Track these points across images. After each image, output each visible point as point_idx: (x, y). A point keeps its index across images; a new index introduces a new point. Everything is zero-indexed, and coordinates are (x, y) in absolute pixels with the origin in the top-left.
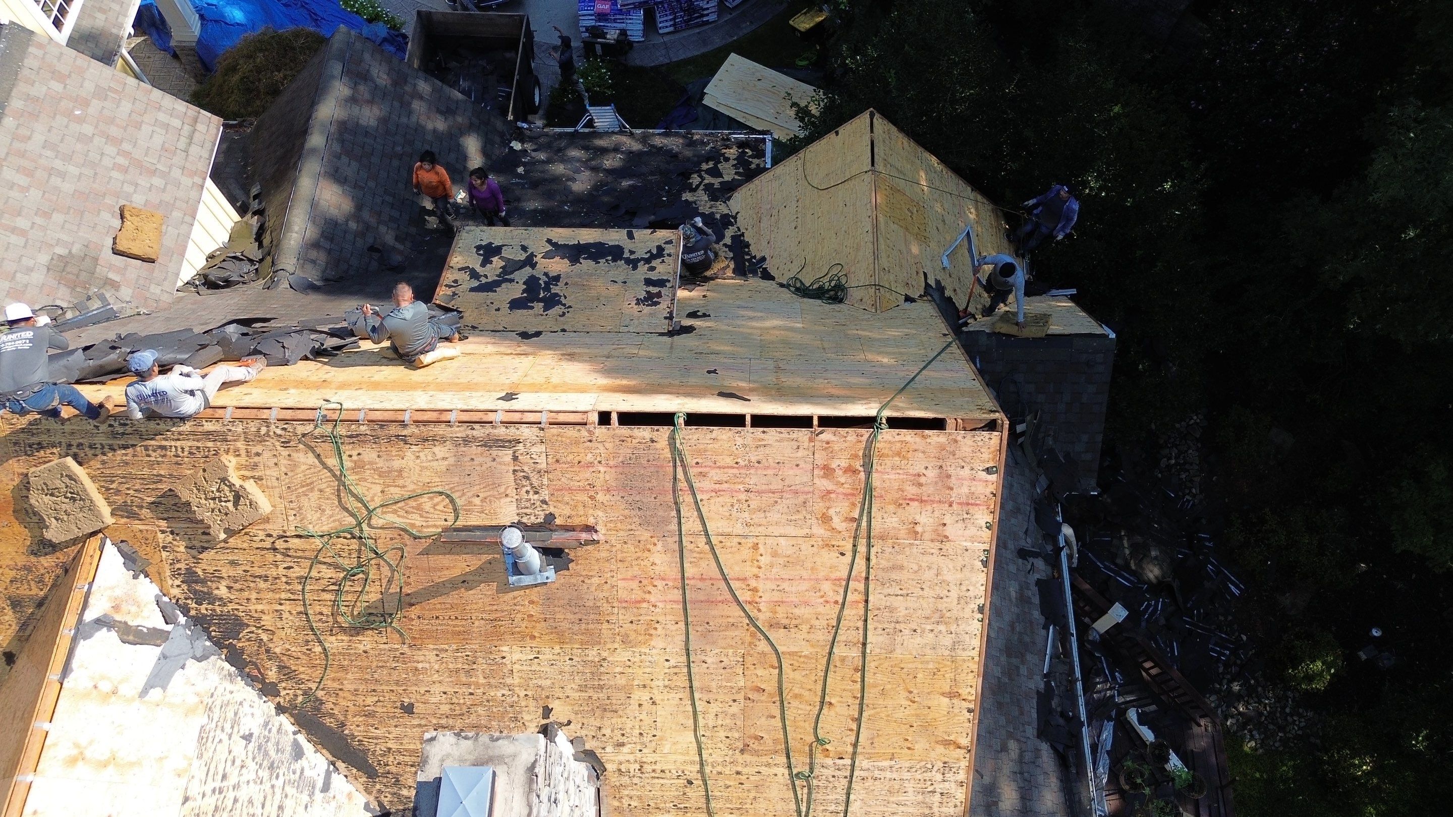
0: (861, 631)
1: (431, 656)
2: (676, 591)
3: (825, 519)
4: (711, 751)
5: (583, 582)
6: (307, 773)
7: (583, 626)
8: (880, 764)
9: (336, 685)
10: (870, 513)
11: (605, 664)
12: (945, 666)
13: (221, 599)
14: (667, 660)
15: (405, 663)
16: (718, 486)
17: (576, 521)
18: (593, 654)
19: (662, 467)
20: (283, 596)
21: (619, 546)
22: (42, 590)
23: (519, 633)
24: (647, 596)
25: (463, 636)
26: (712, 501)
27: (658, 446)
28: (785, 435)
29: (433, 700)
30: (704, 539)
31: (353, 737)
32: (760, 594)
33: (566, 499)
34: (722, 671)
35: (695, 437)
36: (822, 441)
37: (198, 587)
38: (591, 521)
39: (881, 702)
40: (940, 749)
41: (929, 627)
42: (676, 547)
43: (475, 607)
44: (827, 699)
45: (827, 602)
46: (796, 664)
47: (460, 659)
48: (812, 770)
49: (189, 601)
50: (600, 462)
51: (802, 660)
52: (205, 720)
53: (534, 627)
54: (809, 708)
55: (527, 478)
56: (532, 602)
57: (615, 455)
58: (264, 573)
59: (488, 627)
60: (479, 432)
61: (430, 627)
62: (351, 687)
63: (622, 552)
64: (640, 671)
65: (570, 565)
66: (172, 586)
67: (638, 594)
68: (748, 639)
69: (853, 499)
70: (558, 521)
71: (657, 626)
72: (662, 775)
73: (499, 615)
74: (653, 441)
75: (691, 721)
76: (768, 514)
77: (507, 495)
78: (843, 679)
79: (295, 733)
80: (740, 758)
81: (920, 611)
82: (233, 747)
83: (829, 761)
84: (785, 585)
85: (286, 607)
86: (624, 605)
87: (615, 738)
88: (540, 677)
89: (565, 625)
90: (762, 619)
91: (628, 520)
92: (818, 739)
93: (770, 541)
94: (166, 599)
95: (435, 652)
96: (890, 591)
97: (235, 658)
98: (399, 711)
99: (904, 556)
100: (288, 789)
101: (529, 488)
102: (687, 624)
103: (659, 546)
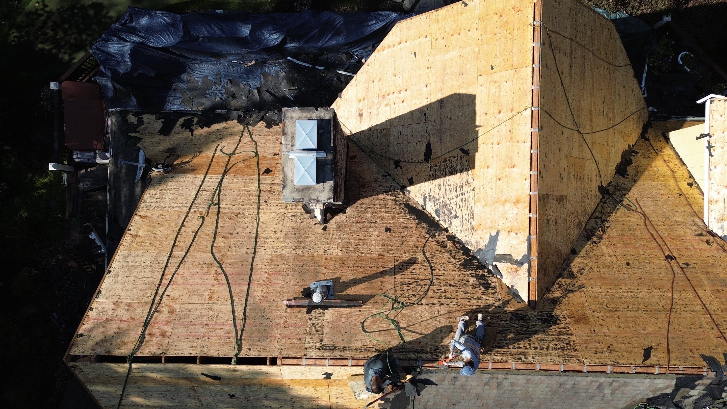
0: (170, 262)
1: (374, 251)
2: (254, 279)
3: (171, 312)
4: (253, 214)
5: (298, 283)
6: (432, 204)
7: (301, 264)
8: (178, 209)
9: (420, 239)
10: (149, 315)
11: (294, 247)
12: (135, 248)
13: (472, 276)
14: (265, 249)
15: (387, 248)
16: (221, 327)
17: (296, 310)
18: (299, 252)
19: (248, 336)
20: (442, 277)
21: (277, 299)
22: (559, 281)
23: (332, 261)
24: (268, 276)
25: (359, 260)
26: (226, 320)
27: (248, 347)
28: (180, 352)
29: (376, 233)
30: (235, 302)
31: (414, 219)
32: (214, 278)
33: (299, 321)
34: (240, 245)
35: (227, 351)
36: (162, 349)
37: (483, 282)
38: (289, 310)
39: (169, 233)
40: (149, 215)
41: (137, 264)
42: (249, 298)
43: (351, 272)
44: (194, 234)
45: (182, 275)
46: (204, 248)
47: (361, 250)
48: (209, 207)
49: (488, 275)
50: (279, 339)
51: (201, 250)
52: (473, 223)
53: (325, 263)
54: (204, 231)
55: (317, 331)
56: (324, 274)
57: (270, 342)
58: (451, 287)
59: (346, 263)
60: (337, 354)
61: (374, 263)
62: (413, 238)
63: (276, 296)
64: (279, 245)
65: (303, 290)
66: (496, 282)
67: (272, 277)
68: (224, 259)
69: (155, 321)
70: (305, 310)
71: (266, 264)
72: (277, 204)
73: (341, 268)
74: (250, 349)
75: (259, 225)
76: (200, 314)
77: (328, 323)
78: (184, 242)
79: (440, 220)
80: (241, 211)
81: (139, 271)
82: (461, 213)
83: (200, 210)
84: (200, 281)
85: (441, 272)
86: (280, 273)
87: (295, 218)
88: (325, 242)
89: (310, 264)
90: (216, 267)
91: (271, 311)
92: (203, 218)
93: (202, 301)
94: (499, 277)
95: (373, 253)
96: (150, 279)
97: (466, 251)
98: (392, 229)
99: (138, 295)
100: (438, 197)
101: (317, 326)
102: (252, 265)
103: (258, 298)
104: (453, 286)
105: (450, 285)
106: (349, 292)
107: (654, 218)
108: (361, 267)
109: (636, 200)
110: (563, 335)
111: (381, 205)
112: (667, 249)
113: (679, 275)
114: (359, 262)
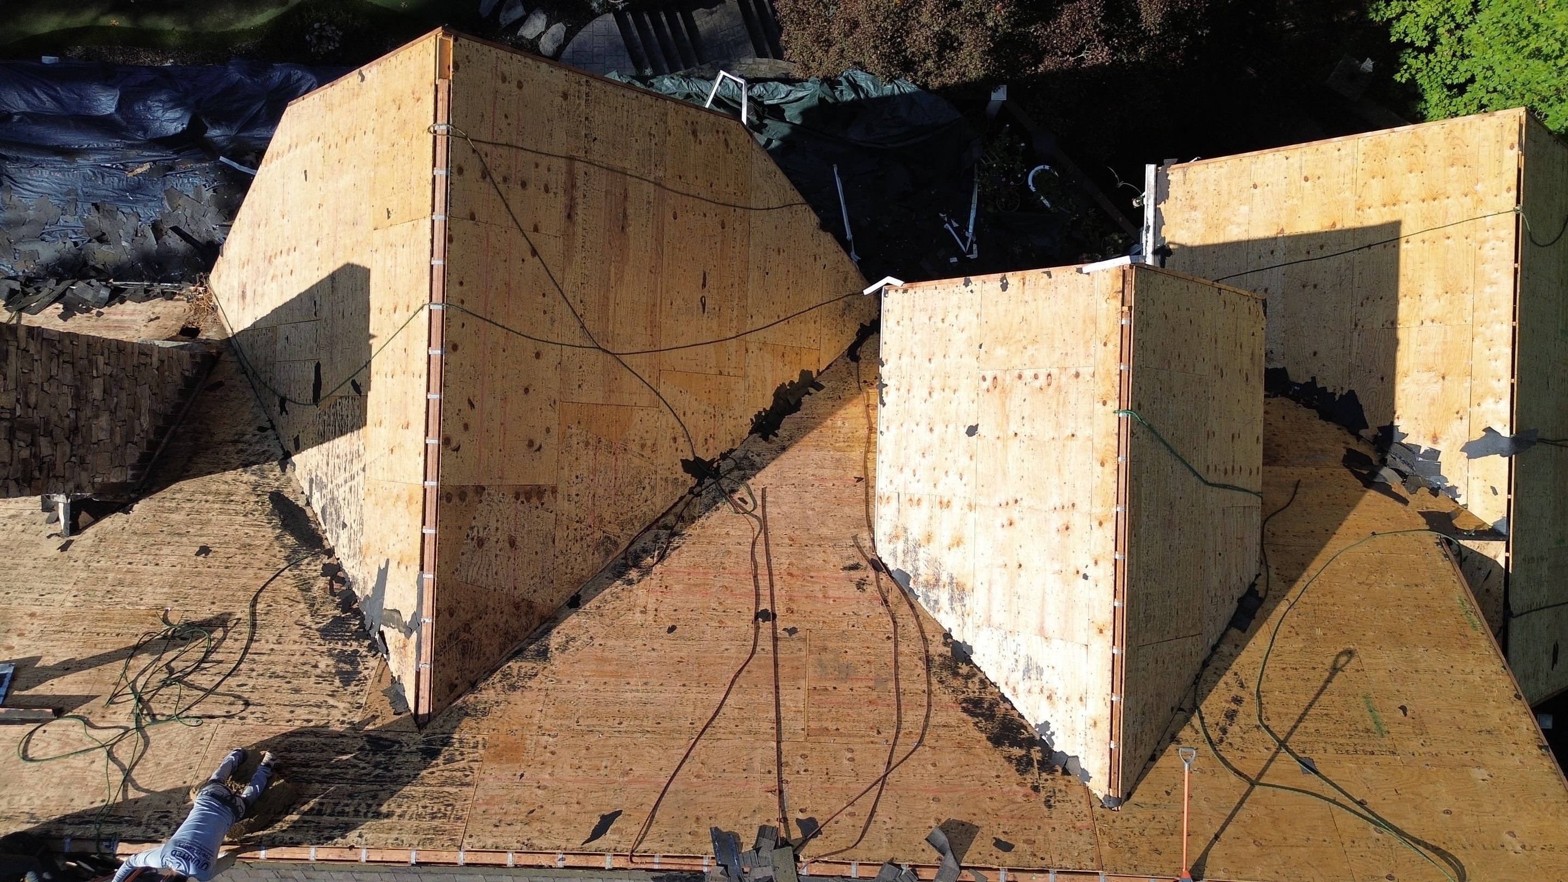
1: (148, 598)
6: (319, 495)
9: (262, 573)
13: (331, 655)
15: (179, 593)
20: (264, 658)
23: (44, 619)
25: (102, 617)
29: (173, 559)
37: (347, 667)
43: (71, 645)
47: (120, 595)
49: (364, 654)
52: (362, 540)
53: (25, 624)
56: (11, 648)
58: (272, 680)
59: (71, 625)
61: (131, 626)
62: (248, 571)
66: (373, 668)
73: (53, 636)
79: (326, 531)
82: (349, 516)
85: (268, 647)
88: (50, 577)
97: (348, 600)
98: (214, 549)
100: (326, 481)
104: (278, 677)
105: (274, 675)
106: (42, 689)
107: (778, 531)
108: (98, 634)
109: (764, 490)
110: (452, 785)
111: (220, 494)
112: (768, 598)
113: (763, 654)
114: (100, 624)
